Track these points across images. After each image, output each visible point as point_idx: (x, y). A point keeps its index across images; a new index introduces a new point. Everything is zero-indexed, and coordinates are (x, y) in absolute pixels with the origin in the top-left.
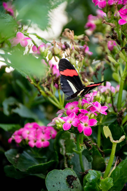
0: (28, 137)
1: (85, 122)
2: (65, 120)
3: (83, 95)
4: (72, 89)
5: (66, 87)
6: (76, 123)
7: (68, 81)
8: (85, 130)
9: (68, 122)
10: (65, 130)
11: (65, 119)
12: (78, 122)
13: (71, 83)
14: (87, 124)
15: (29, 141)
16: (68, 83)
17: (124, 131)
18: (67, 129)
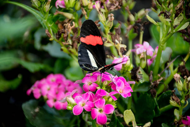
0: (47, 95)
1: (99, 107)
2: (77, 101)
3: (103, 71)
4: (90, 62)
5: (84, 59)
6: (89, 107)
7: (88, 51)
8: (98, 117)
9: (80, 104)
10: (74, 114)
11: (77, 99)
12: (91, 106)
13: (91, 54)
14: (103, 109)
15: (48, 99)
16: (87, 53)
17: (157, 104)
18: (78, 114)
